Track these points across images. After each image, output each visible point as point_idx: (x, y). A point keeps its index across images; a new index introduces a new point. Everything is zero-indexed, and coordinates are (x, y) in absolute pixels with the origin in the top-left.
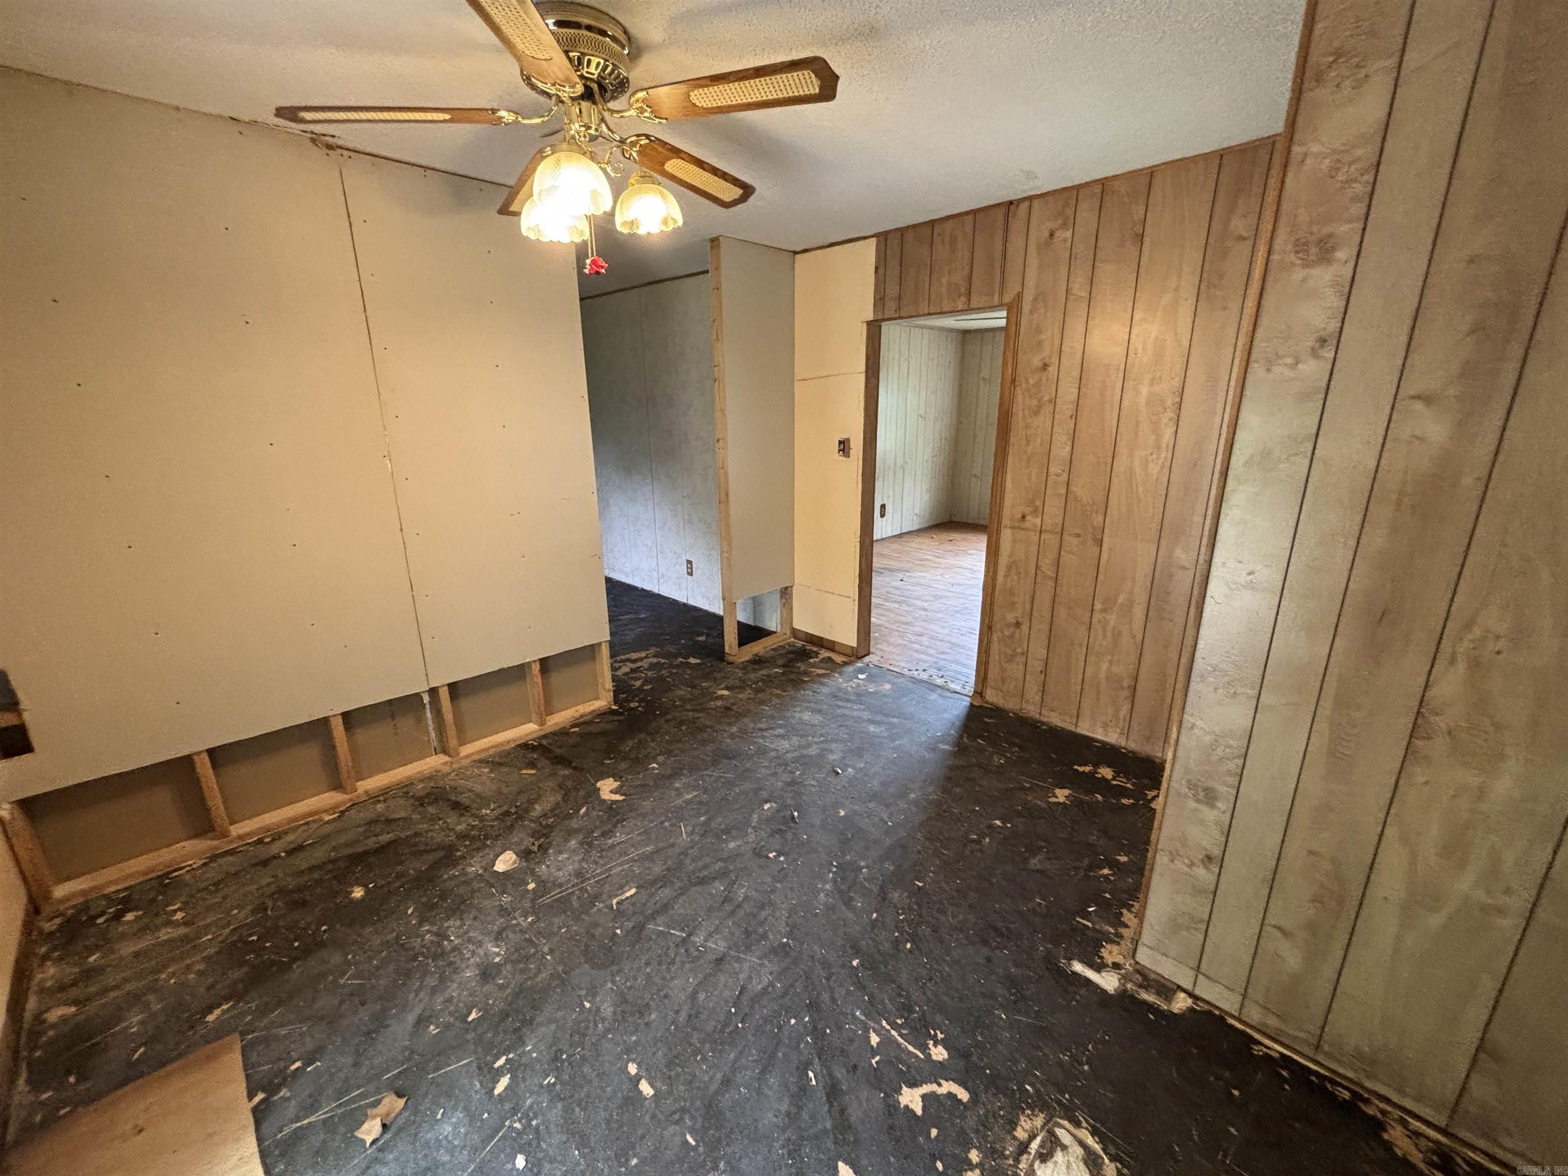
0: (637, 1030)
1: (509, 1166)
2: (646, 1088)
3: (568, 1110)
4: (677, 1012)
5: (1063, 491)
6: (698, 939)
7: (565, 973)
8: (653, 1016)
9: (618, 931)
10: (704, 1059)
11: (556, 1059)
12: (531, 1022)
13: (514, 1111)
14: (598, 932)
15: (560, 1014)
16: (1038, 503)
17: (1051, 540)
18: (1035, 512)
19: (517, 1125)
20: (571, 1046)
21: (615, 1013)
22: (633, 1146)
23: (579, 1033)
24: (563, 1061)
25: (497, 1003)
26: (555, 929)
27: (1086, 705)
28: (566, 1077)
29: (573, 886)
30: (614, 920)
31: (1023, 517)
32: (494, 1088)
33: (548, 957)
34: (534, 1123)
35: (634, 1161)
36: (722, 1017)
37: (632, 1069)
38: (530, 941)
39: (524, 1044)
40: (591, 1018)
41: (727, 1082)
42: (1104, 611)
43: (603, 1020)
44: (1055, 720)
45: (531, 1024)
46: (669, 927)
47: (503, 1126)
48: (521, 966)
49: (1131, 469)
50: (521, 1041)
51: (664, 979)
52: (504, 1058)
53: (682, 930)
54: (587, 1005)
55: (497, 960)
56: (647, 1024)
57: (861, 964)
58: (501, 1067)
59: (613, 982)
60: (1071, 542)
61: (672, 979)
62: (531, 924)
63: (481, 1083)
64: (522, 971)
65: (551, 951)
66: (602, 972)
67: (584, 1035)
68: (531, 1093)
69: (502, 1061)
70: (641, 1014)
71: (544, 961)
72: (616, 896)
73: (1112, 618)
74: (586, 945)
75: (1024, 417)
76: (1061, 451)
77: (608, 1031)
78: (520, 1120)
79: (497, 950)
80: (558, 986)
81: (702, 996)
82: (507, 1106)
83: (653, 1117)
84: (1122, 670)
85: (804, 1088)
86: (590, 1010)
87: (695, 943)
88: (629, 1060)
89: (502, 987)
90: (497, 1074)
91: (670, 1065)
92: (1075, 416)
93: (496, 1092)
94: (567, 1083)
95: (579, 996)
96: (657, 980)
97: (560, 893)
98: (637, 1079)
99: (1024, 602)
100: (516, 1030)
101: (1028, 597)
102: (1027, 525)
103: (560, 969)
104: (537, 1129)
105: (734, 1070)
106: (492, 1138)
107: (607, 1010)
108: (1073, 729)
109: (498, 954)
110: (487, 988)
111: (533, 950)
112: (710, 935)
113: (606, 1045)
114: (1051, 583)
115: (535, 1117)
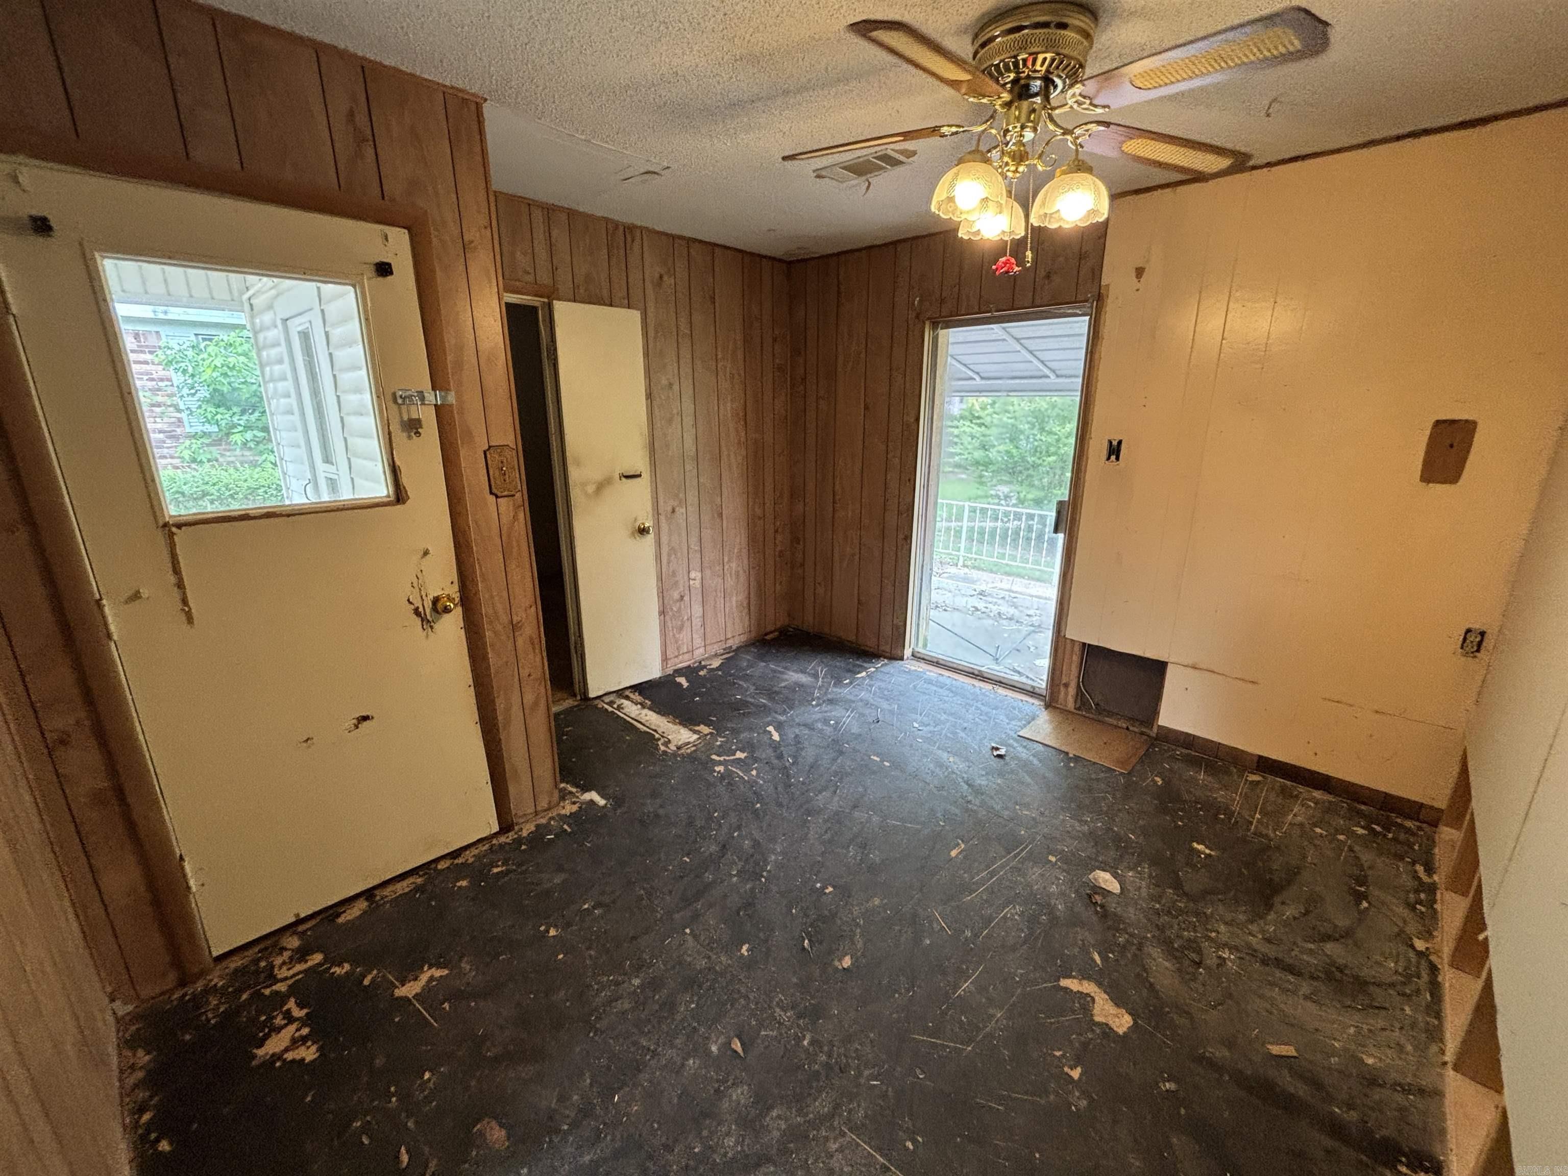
105: (831, 763)
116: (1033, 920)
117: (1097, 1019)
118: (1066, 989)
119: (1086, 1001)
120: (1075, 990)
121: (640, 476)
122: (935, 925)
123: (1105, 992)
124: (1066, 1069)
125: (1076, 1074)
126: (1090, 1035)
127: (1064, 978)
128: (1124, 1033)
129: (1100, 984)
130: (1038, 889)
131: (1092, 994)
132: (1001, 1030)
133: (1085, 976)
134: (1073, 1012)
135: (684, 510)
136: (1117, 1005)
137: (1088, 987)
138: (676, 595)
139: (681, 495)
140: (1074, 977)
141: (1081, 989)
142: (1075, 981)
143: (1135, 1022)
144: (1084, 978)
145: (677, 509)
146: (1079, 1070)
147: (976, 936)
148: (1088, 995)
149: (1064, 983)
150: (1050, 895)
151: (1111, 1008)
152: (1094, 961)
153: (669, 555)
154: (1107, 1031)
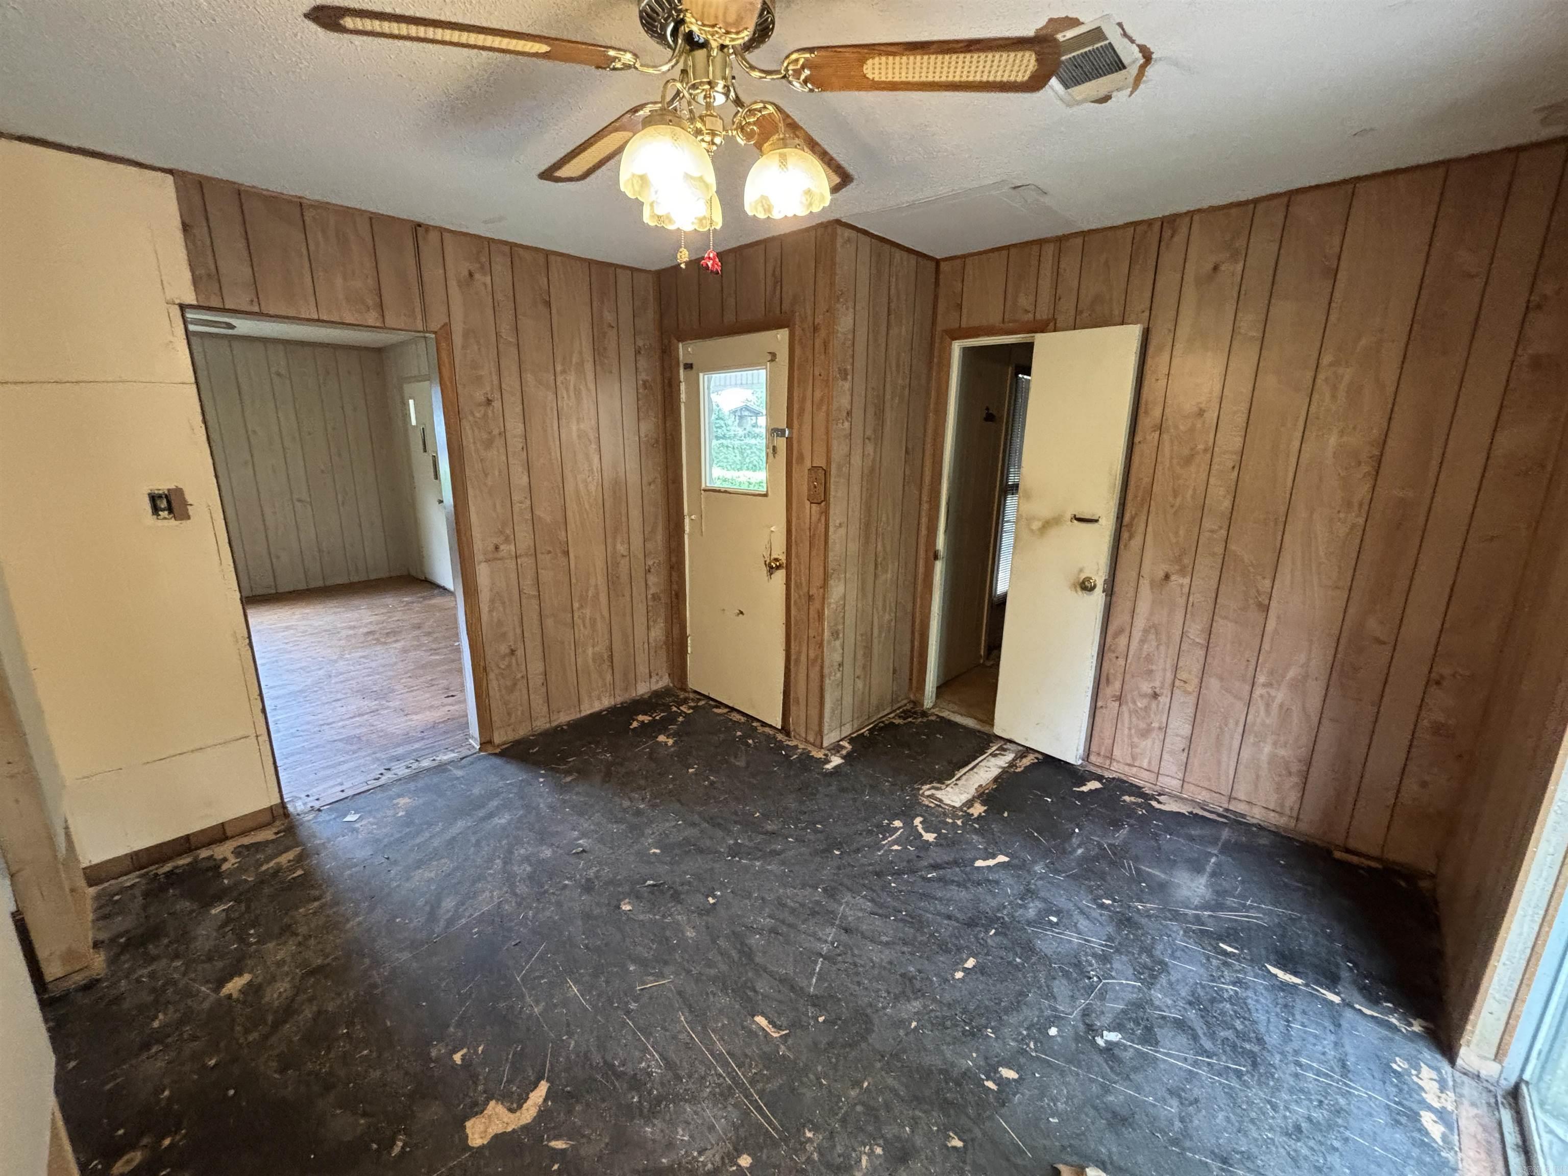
0: (928, 978)
1: (1059, 1039)
2: (970, 963)
3: (1006, 1011)
4: (903, 953)
5: (529, 516)
6: (825, 948)
7: (883, 1057)
8: (912, 969)
9: (821, 1019)
10: (937, 931)
11: (973, 1034)
12: (944, 1072)
13: (1023, 1052)
14: (824, 1041)
15: (930, 1047)
16: (508, 531)
17: (527, 562)
18: (507, 540)
19: (1032, 1045)
20: (957, 1026)
21: (916, 999)
22: (1009, 963)
23: (940, 1024)
24: (972, 1028)
25: (934, 1121)
26: (824, 1092)
27: (583, 692)
28: (983, 1021)
29: (748, 1096)
30: (805, 1028)
31: (497, 548)
32: (1014, 1080)
33: (866, 1084)
34: (1025, 1033)
35: (1018, 960)
36: (901, 925)
37: (959, 975)
38: (844, 1121)
39: (969, 1069)
40: (926, 1017)
41: (949, 917)
42: (581, 607)
43: (925, 1006)
44: (563, 718)
45: (947, 1071)
46: (812, 974)
47: (1037, 1057)
48: (883, 1113)
49: (577, 491)
50: (966, 1074)
51: (873, 967)
52: (986, 1083)
53: (816, 963)
54: (914, 1024)
55: (879, 1151)
56: (920, 972)
57: (838, 849)
58: (994, 1082)
59: (884, 1008)
60: (545, 559)
61: (872, 961)
62: (816, 1129)
63: (1014, 1095)
64: (888, 1107)
65: (857, 1083)
66: (876, 1021)
67: (944, 1017)
68: (1005, 1044)
69: (990, 1084)
70: (911, 980)
71: (873, 1088)
72: (766, 1034)
73: (587, 612)
74: (843, 1046)
75: (477, 451)
76: (520, 479)
77: (934, 1000)
78: (1028, 1045)
79: (864, 1159)
80: (900, 1060)
81: (884, 939)
82: (1022, 1060)
83: (987, 954)
84: (601, 648)
85: (940, 879)
86: (918, 1021)
87: (829, 950)
88: (953, 978)
89: (915, 1123)
90: (1002, 1083)
91: (948, 951)
92: (526, 447)
93: (1016, 1076)
94: (987, 1018)
95: (906, 1035)
96: (876, 972)
97: (759, 1109)
98: (965, 970)
99: (514, 629)
100: (958, 1084)
101: (517, 623)
102: (501, 554)
103: (878, 1065)
104: (1027, 1029)
105: (939, 914)
106: (1048, 1061)
107: (917, 1005)
108: (578, 716)
109: (871, 1153)
110: (919, 1141)
111: (859, 1108)
112: (819, 939)
113: (947, 997)
114: (535, 602)
115: (1021, 1034)
116: (636, 1083)
117: (492, 1103)
118: (535, 1085)
119: (516, 1102)
120: (531, 1095)
121: (1096, 521)
122: (651, 978)
123: (514, 1131)
124: (465, 1050)
125: (457, 1058)
126: (480, 1088)
127: (549, 1088)
128: (465, 1127)
129: (525, 1128)
130: (685, 1111)
131: (518, 1114)
132: (522, 1008)
133: (543, 1114)
134: (509, 1081)
135: (1186, 581)
136: (496, 1137)
137: (528, 1113)
138: (1146, 688)
139: (1187, 561)
140: (545, 1100)
141: (529, 1102)
142: (541, 1100)
143: (471, 1148)
144: (540, 1110)
145: (1173, 578)
146: (459, 1062)
147: (628, 1012)
148: (520, 1107)
149: (543, 1087)
150: (672, 1124)
151: (497, 1128)
152: (557, 1138)
153: (1146, 631)
154: (476, 1109)
